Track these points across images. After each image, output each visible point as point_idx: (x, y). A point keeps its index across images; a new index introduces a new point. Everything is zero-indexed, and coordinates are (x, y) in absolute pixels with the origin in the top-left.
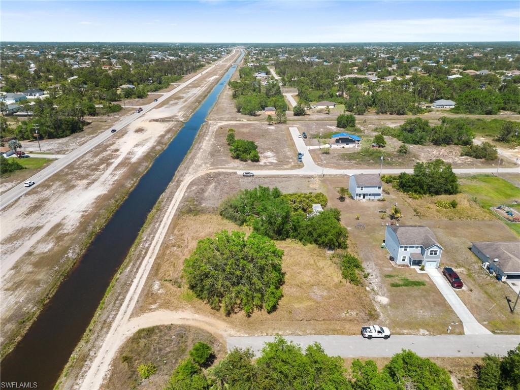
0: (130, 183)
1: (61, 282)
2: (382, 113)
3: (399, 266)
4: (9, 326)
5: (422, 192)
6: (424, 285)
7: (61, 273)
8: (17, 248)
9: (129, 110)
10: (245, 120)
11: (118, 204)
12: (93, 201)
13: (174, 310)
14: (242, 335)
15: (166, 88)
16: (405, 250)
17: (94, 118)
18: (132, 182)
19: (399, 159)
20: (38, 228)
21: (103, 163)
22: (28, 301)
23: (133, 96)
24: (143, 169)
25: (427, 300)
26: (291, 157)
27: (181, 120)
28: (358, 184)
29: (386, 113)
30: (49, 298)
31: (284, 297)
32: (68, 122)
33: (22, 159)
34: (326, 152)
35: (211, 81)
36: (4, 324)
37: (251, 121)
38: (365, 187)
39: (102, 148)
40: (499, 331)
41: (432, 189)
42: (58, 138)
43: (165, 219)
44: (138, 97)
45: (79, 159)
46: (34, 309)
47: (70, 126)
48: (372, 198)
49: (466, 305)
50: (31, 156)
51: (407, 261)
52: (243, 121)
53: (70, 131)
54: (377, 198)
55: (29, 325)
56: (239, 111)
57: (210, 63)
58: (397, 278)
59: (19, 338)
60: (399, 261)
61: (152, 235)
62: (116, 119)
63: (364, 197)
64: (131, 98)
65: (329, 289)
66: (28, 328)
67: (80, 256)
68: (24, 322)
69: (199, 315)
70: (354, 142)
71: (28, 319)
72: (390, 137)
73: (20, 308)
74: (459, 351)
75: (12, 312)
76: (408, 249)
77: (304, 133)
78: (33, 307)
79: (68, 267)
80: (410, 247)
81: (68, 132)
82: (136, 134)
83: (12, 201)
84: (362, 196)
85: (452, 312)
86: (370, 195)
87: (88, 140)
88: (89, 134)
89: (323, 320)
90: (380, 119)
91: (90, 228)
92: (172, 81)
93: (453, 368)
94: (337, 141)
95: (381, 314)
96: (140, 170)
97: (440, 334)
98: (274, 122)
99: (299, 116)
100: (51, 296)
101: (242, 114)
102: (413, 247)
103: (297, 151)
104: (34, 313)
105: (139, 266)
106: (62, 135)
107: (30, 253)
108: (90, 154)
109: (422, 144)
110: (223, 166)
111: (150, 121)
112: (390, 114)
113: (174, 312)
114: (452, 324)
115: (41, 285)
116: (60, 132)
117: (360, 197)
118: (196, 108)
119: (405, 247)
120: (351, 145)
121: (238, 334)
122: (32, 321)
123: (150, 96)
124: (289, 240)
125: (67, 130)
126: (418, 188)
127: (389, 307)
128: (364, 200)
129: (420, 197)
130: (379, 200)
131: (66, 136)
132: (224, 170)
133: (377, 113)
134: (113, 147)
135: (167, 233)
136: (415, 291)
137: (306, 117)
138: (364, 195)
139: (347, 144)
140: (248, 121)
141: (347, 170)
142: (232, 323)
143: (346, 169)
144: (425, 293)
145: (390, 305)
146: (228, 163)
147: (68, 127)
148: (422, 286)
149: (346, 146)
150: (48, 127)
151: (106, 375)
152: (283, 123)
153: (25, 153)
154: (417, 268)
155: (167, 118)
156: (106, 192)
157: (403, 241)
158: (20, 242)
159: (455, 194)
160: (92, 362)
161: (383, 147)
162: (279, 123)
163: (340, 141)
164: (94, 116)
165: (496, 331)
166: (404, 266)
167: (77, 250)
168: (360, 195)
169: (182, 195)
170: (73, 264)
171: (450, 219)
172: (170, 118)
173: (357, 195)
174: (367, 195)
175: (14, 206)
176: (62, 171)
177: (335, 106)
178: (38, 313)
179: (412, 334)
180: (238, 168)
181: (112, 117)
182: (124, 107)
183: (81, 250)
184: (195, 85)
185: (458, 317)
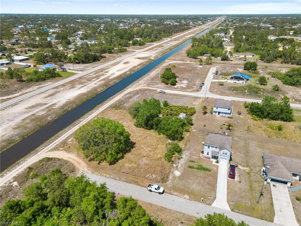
0: (101, 89)
1: (37, 130)
2: (285, 63)
3: (204, 157)
4: (3, 143)
5: (263, 116)
6: (210, 171)
7: (39, 126)
8: (31, 111)
9: (130, 51)
10: (189, 61)
11: (87, 98)
12: (77, 95)
13: (68, 152)
14: (89, 172)
15: (159, 40)
16: (209, 148)
17: (110, 55)
18: (102, 89)
19: (269, 94)
20: (45, 104)
21: (96, 78)
22: (17, 135)
23: (137, 44)
24: (112, 83)
25: (204, 180)
26: (196, 85)
27: (152, 59)
28: (215, 105)
29: (288, 63)
30: (27, 136)
31: (124, 159)
32: (92, 56)
33: (63, 72)
34: (222, 84)
35: (187, 38)
36: (2, 142)
37: (192, 62)
38: (219, 107)
39: (102, 70)
40: (237, 211)
41: (270, 116)
42: (86, 63)
43: (100, 109)
44: (139, 45)
45: (87, 75)
46: (18, 139)
47: (93, 58)
48: (224, 115)
49: (228, 189)
50: (68, 71)
51: (210, 155)
52: (187, 61)
53: (93, 61)
54: (227, 115)
55: (12, 145)
56: (188, 56)
57: (196, 27)
58: (197, 163)
59: (5, 150)
60: (205, 154)
61: (88, 116)
62: (120, 56)
63: (219, 114)
64: (135, 45)
65: (151, 160)
66: (11, 146)
67: (53, 120)
68: (10, 143)
69: (77, 157)
70: (244, 79)
71: (13, 143)
72: (277, 79)
73: (12, 137)
74: (198, 213)
75: (8, 138)
76: (210, 147)
77: (217, 71)
78: (17, 138)
79: (44, 124)
80: (212, 147)
81: (91, 61)
82: (124, 65)
83: (45, 90)
84: (217, 113)
85: (215, 191)
86: (223, 113)
87: (98, 66)
88: (102, 62)
89: (135, 175)
90: (281, 66)
91: (66, 108)
92: (165, 37)
93: (186, 221)
94: (232, 78)
95: (170, 181)
96: (110, 83)
97: (195, 201)
98: (203, 63)
99: (224, 60)
100: (29, 135)
101: (189, 57)
102: (214, 147)
103: (204, 82)
104: (17, 141)
105: (70, 129)
106: (88, 62)
107: (33, 115)
108: (94, 73)
109: (296, 86)
110: (153, 86)
111: (135, 58)
112: (291, 64)
113: (67, 154)
114: (209, 197)
115: (27, 129)
116: (87, 60)
117: (216, 113)
118: (166, 53)
119: (208, 146)
120: (241, 82)
121: (88, 171)
122: (14, 144)
123: (146, 45)
124: (152, 130)
125: (91, 60)
126: (260, 113)
127: (178, 178)
128: (219, 116)
129: (259, 119)
130: (228, 117)
131: (90, 63)
132: (151, 88)
133: (282, 63)
134: (106, 71)
135: (96, 116)
136: (201, 173)
137: (229, 61)
138: (219, 113)
139: (238, 81)
140: (190, 62)
141: (227, 97)
142: (89, 165)
143: (225, 96)
144: (206, 176)
145: (179, 177)
146: (157, 84)
147: (92, 58)
148: (208, 172)
149: (237, 82)
150: (82, 57)
151: (19, 173)
152: (210, 64)
153: (67, 69)
154: (214, 161)
155: (145, 57)
156: (85, 92)
157: (208, 142)
158: (34, 109)
159: (289, 122)
160: (18, 166)
161: (264, 85)
162: (207, 64)
163: (234, 78)
164: (110, 54)
165: (234, 210)
166: (207, 158)
167: (53, 117)
168: (216, 112)
169: (119, 98)
170: (47, 123)
171: (269, 137)
172: (147, 57)
173: (214, 112)
174: (221, 113)
175: (44, 93)
176: (76, 79)
177: (253, 56)
178: (19, 141)
179: (178, 196)
180: (161, 88)
181: (118, 55)
182: (128, 50)
183: (55, 117)
184: (175, 40)
185: (216, 195)
